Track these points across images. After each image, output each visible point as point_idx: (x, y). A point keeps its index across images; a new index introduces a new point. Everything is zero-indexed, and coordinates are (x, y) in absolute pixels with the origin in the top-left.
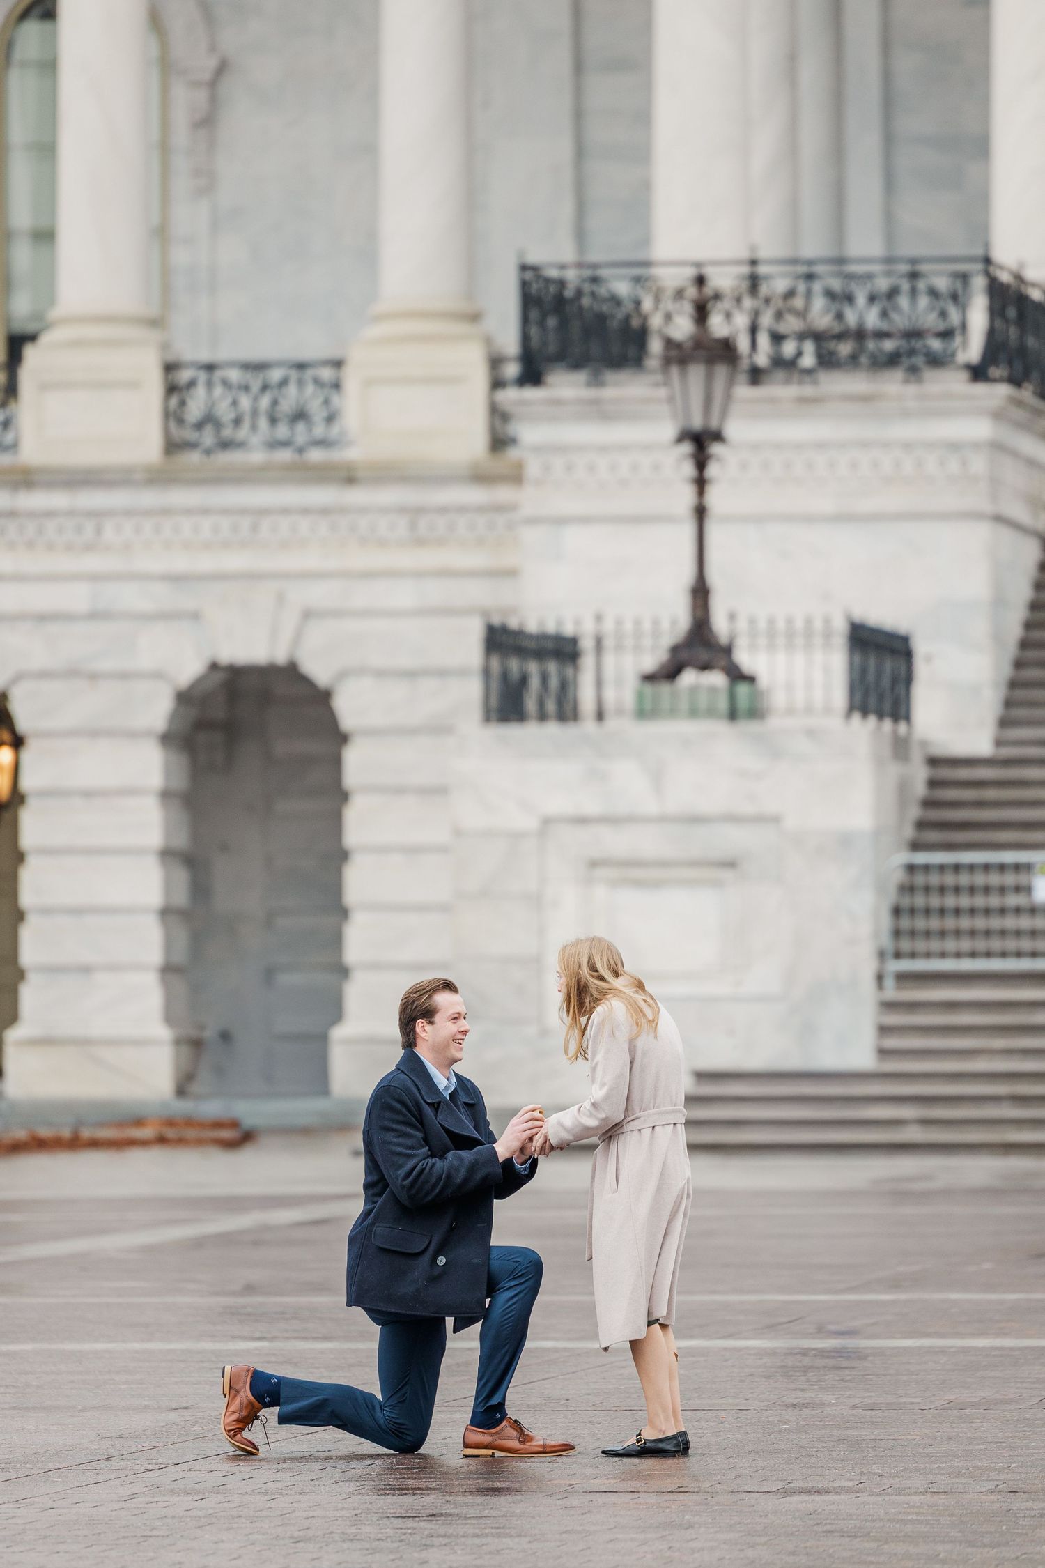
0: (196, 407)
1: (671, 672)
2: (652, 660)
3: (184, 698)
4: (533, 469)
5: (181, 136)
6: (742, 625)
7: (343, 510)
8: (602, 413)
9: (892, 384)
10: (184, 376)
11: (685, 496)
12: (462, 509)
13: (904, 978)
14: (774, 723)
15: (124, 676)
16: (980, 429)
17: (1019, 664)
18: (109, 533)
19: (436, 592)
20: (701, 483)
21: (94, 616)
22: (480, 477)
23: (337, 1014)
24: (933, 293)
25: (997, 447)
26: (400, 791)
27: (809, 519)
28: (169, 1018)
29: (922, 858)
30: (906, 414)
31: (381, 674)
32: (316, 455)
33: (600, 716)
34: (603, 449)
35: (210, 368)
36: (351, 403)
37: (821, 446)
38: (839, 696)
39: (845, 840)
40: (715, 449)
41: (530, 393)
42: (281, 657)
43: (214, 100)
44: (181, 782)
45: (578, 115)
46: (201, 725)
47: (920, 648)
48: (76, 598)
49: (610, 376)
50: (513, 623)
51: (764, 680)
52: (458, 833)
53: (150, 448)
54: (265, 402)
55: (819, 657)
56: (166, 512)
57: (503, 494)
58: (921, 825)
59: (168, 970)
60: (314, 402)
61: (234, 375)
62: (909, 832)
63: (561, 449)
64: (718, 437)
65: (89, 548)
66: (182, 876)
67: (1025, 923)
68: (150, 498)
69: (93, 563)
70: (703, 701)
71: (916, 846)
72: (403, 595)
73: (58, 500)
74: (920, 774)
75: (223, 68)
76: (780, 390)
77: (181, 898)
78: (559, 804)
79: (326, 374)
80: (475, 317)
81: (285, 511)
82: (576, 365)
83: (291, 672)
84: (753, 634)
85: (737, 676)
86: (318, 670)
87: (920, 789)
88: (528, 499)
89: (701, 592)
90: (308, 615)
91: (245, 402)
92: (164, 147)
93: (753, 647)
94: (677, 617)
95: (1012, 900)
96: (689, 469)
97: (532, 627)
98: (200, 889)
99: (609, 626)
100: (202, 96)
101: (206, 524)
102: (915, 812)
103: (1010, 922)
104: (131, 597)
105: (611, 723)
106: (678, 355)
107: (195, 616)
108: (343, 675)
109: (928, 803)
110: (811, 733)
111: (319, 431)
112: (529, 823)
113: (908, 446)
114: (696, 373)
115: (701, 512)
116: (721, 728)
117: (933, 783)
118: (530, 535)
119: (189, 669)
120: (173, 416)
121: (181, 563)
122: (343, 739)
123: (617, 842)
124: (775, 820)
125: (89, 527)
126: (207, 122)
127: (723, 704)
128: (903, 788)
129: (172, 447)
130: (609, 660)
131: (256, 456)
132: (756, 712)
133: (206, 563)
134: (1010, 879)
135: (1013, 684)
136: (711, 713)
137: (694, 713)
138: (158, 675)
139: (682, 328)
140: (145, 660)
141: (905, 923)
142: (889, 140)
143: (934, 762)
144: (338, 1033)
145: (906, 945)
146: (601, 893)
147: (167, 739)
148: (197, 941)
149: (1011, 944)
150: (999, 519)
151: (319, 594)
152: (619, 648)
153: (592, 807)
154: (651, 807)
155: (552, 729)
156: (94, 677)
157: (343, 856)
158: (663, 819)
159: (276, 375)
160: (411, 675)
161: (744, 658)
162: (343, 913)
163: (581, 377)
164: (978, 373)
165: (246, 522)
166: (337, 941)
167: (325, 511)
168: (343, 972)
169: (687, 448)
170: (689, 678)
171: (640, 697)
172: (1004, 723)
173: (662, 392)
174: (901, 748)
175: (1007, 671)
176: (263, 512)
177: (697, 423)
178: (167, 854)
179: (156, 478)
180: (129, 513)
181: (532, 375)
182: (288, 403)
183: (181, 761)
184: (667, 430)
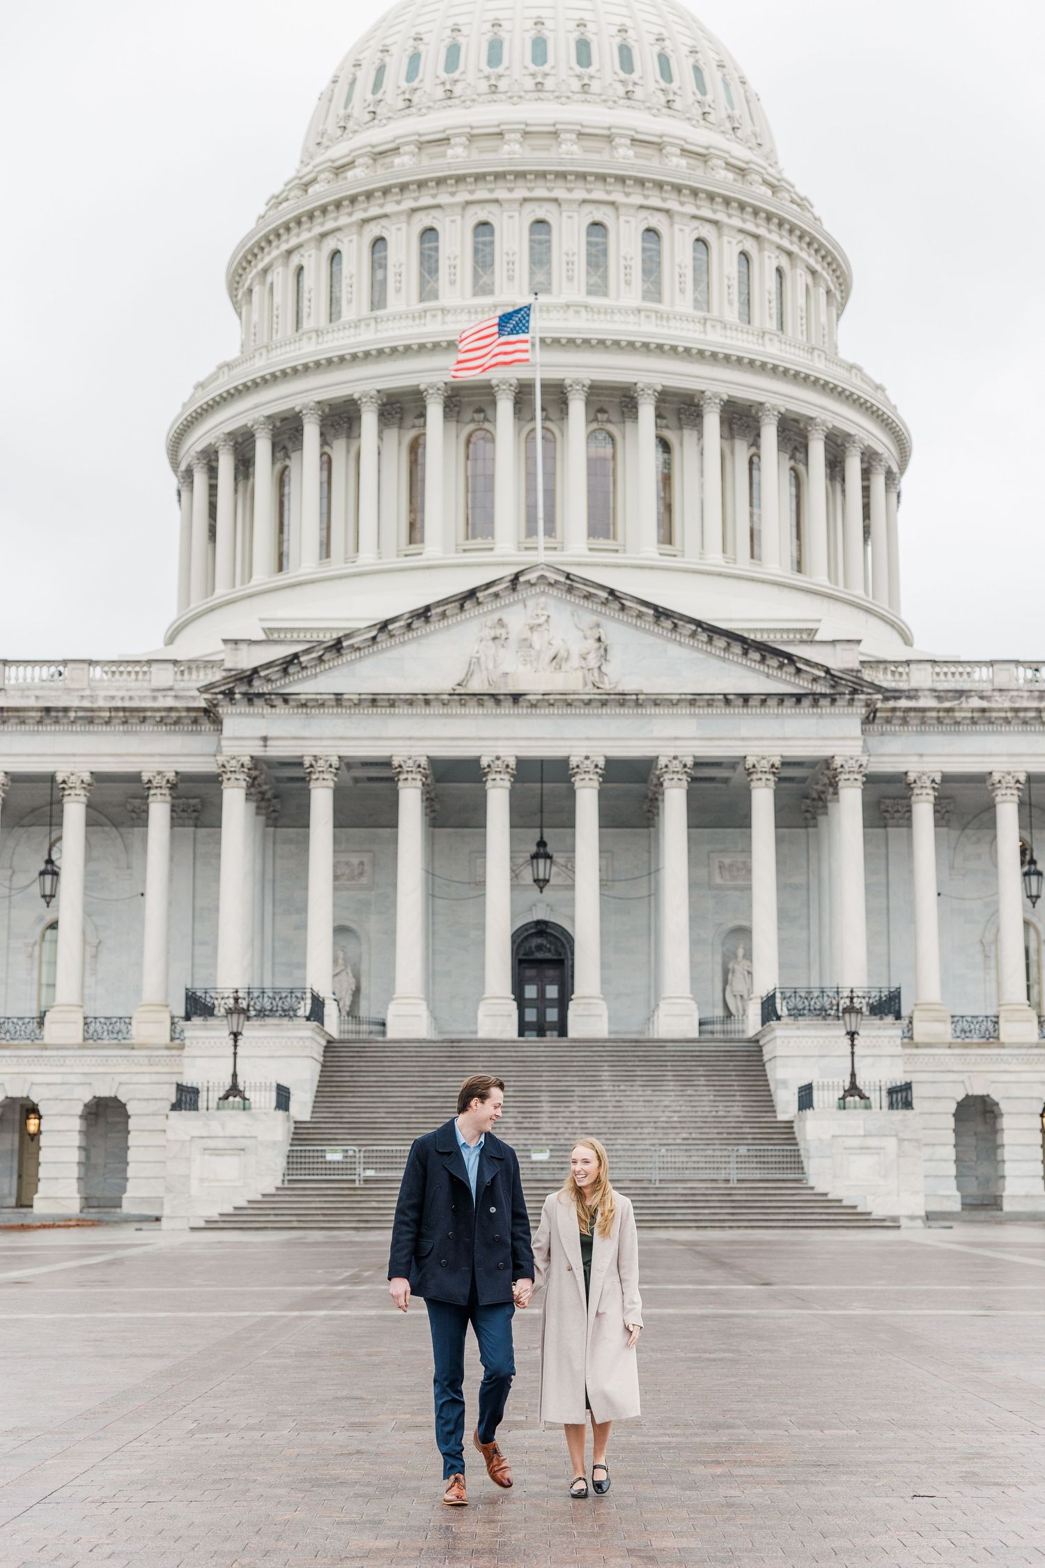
0: (91, 1029)
1: (226, 1097)
2: (222, 1094)
3: (86, 1106)
4: (187, 1042)
5: (88, 959)
6: (247, 1084)
7: (130, 1056)
8: (206, 1028)
9: (285, 1021)
10: (89, 1020)
11: (232, 1049)
12: (162, 1056)
13: (290, 1181)
14: (253, 1111)
15: (70, 1100)
16: (309, 1033)
17: (316, 1097)
18: (67, 1062)
19: (155, 1078)
20: (235, 1046)
21: (62, 1084)
22: (168, 1048)
23: (124, 1190)
24: (297, 997)
25: (312, 1038)
26: (144, 1131)
27: (262, 1057)
28: (79, 1192)
29: (295, 1148)
30: (288, 1029)
31: (139, 1099)
32: (123, 1042)
33: (208, 1109)
34: (207, 1038)
35: (96, 1018)
36: (134, 1029)
37: (266, 1037)
38: (274, 1104)
39: (275, 1143)
40: (240, 1037)
41: (189, 1023)
42: (113, 1095)
43: (97, 951)
44: (84, 1129)
45: (193, 956)
46: (90, 1113)
47: (292, 1091)
48: (58, 1079)
49: (209, 1018)
50: (184, 1084)
51: (252, 1100)
52: (168, 1141)
53: (79, 1040)
54: (110, 1028)
55: (268, 1093)
56: (83, 1056)
57: (174, 1052)
58: (293, 1139)
59: (79, 1179)
60: (123, 1027)
61: (102, 1020)
62: (290, 1141)
63: (195, 1038)
64: (241, 1033)
65: (62, 1065)
66: (83, 1153)
67: (324, 1166)
68: (79, 1052)
69: (62, 1070)
70: (236, 1105)
71: (291, 1145)
72: (146, 1079)
73: (54, 1053)
74: (293, 1125)
75: (100, 943)
76: (255, 1022)
77: (83, 1160)
78: (196, 1133)
79: (127, 1020)
80: (167, 1006)
81: (115, 1056)
82: (200, 1015)
83: (115, 1099)
84: (250, 1086)
85: (245, 1099)
86: (123, 1099)
87: (292, 1130)
88: (186, 1052)
89: (235, 1076)
90: (120, 1084)
91: (105, 1027)
92: (84, 963)
93: (250, 1090)
94: (228, 1082)
95: (320, 1160)
96: (232, 1042)
97: (189, 1085)
98: (88, 1157)
99: (211, 1084)
100: (94, 949)
101: (94, 1059)
102: (291, 1136)
103: (320, 1166)
104: (73, 1079)
105: (210, 1111)
106: (230, 1012)
107: (90, 1084)
108: (129, 1100)
109: (294, 1133)
110: (265, 1114)
111: (125, 1035)
112: (188, 1138)
113: (289, 1038)
114: (235, 1016)
115: (235, 1054)
116: (242, 1113)
117: (295, 1128)
118: (186, 1061)
119: (88, 1098)
120: (86, 1031)
121: (86, 1070)
122: (129, 1117)
123: (211, 1144)
124: (256, 1137)
125: (62, 1059)
126: (95, 956)
127: (242, 1106)
128: (289, 1129)
129: (85, 1039)
130: (211, 1094)
131: (106, 1042)
132: (250, 1108)
133: (93, 1070)
134: (320, 1154)
135: (315, 1102)
136: (239, 1108)
137: (233, 1108)
138: (79, 1100)
139: (231, 1002)
140: (76, 1096)
141: (291, 1166)
142: (273, 964)
143: (296, 1122)
144: (125, 1196)
145: (290, 1172)
146: (207, 1157)
147: (81, 1117)
148: (87, 1170)
149: (320, 1172)
150: (313, 1058)
151: (124, 1078)
152: (213, 1090)
153: (205, 1134)
154: (221, 1134)
155: (193, 1113)
156: (62, 1100)
157: (128, 1148)
158: (225, 1137)
159: (114, 1020)
160: (148, 1100)
161: (247, 1095)
162: (127, 1163)
163: (202, 1018)
164: (308, 1019)
165: (104, 1059)
166: (125, 1170)
167: (126, 1056)
168: (126, 1179)
169: (232, 1036)
170: (231, 1099)
171: (218, 1104)
172: (313, 1112)
173: (225, 1022)
174: (288, 1117)
175: (313, 1099)
176: (109, 1056)
177: (235, 1030)
178: (80, 1147)
179: (81, 1047)
180: (73, 1056)
181: (188, 1018)
182: (116, 1029)
183: (84, 1122)
184: (227, 1033)
